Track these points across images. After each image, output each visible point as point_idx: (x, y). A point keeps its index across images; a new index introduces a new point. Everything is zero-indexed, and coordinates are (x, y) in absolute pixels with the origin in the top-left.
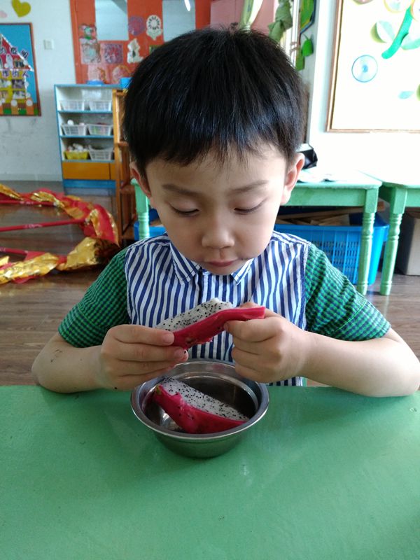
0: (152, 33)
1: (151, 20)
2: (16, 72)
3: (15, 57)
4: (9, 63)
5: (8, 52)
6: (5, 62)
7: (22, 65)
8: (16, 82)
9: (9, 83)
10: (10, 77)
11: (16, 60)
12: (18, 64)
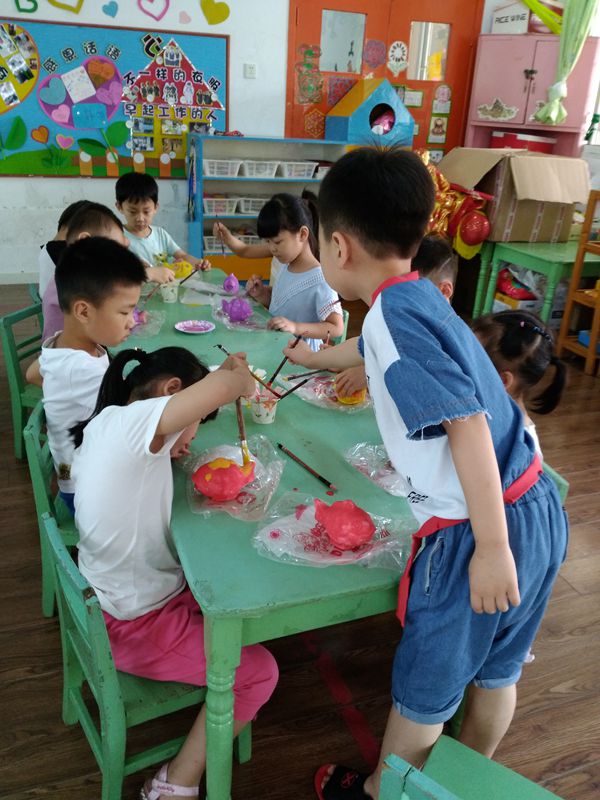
0: (394, 66)
1: (395, 48)
2: (198, 110)
3: (198, 87)
4: (188, 97)
5: (189, 78)
6: (181, 94)
7: (209, 100)
8: (195, 127)
9: (184, 128)
10: (188, 119)
11: (199, 91)
12: (201, 98)
